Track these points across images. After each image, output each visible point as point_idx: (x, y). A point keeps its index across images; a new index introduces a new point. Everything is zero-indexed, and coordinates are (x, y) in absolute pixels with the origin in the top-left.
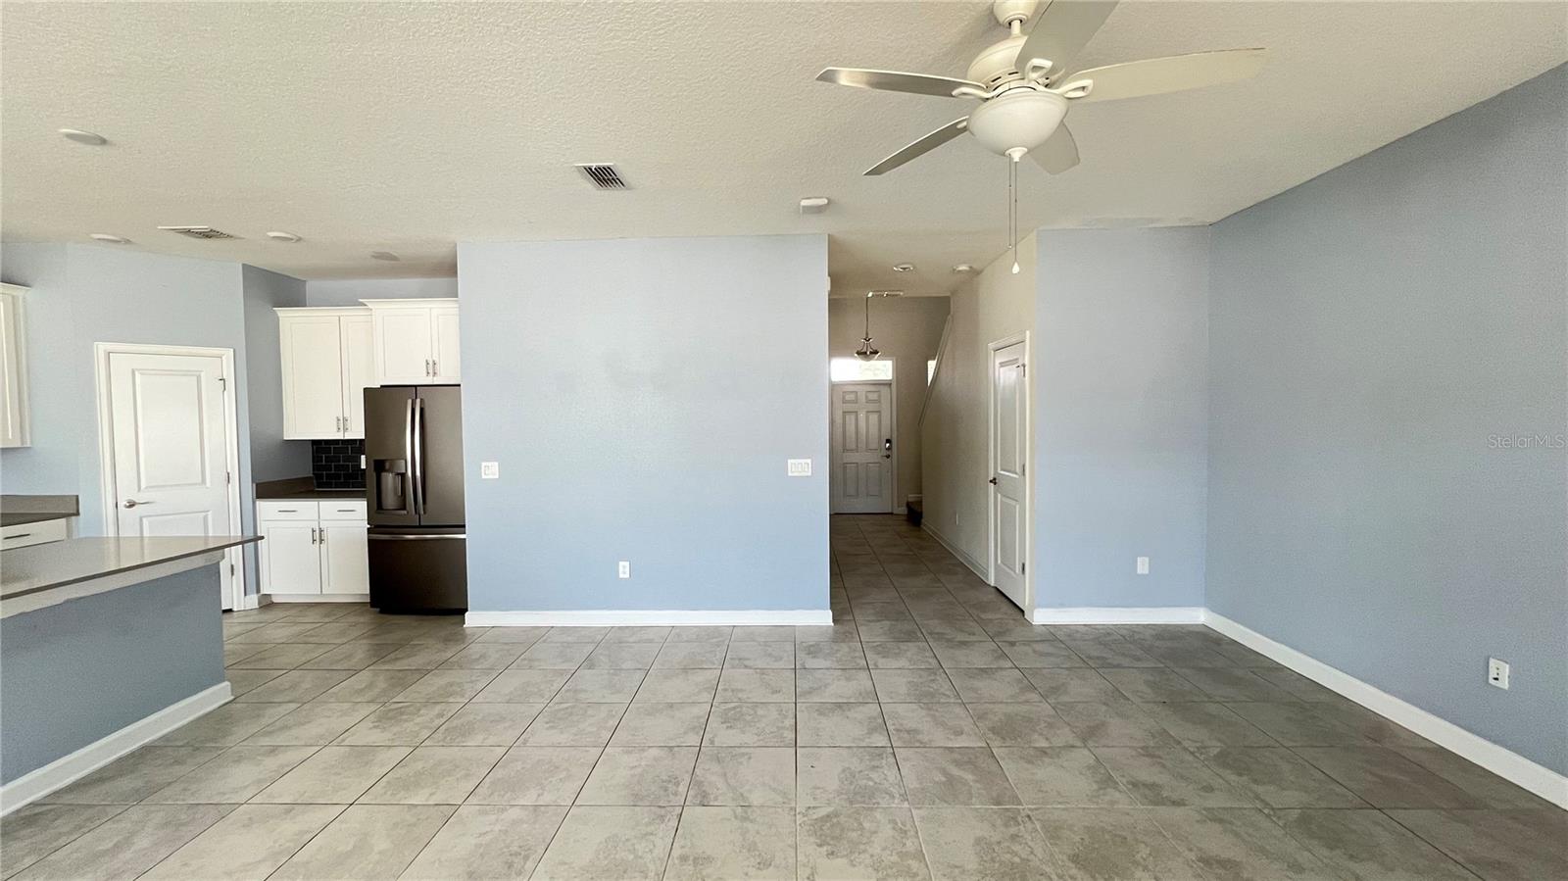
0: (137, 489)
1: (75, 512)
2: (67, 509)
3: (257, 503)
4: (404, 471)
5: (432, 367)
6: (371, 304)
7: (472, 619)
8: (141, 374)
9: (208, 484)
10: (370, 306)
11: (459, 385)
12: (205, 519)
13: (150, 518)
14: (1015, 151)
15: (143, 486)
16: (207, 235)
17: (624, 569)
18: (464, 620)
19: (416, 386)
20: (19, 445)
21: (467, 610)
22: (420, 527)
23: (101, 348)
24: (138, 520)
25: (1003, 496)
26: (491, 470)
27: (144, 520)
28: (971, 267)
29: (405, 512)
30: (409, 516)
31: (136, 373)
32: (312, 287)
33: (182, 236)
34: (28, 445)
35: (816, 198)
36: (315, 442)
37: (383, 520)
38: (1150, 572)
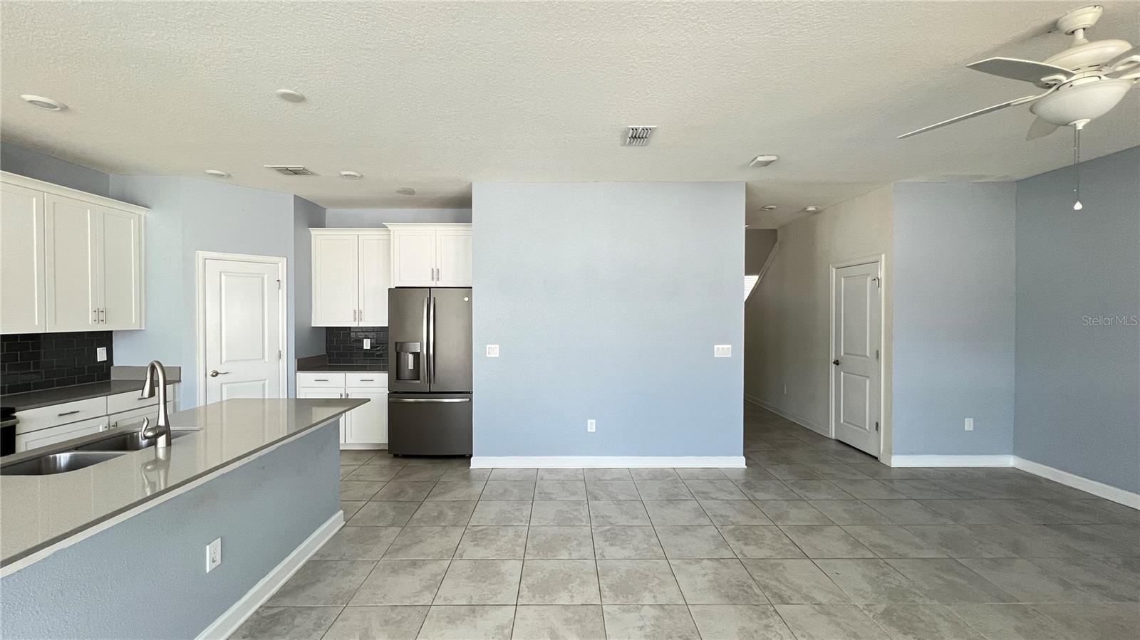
0: (219, 362)
1: (178, 379)
2: (173, 377)
3: (297, 374)
4: (419, 351)
5: (436, 274)
6: (391, 226)
7: (476, 463)
8: (225, 275)
9: (266, 359)
10: (390, 228)
11: (471, 288)
12: (264, 385)
13: (229, 385)
14: (1080, 122)
15: (223, 361)
16: (296, 172)
17: (591, 426)
18: (470, 463)
19: (430, 288)
20: (139, 329)
21: (471, 456)
22: (430, 393)
23: (201, 254)
24: (219, 385)
25: (844, 372)
26: (493, 351)
27: (223, 385)
28: (816, 208)
29: (419, 382)
30: (421, 384)
31: (222, 274)
32: (330, 212)
33: (277, 172)
34: (143, 329)
35: (768, 155)
36: (328, 328)
37: (401, 387)
38: (974, 428)
